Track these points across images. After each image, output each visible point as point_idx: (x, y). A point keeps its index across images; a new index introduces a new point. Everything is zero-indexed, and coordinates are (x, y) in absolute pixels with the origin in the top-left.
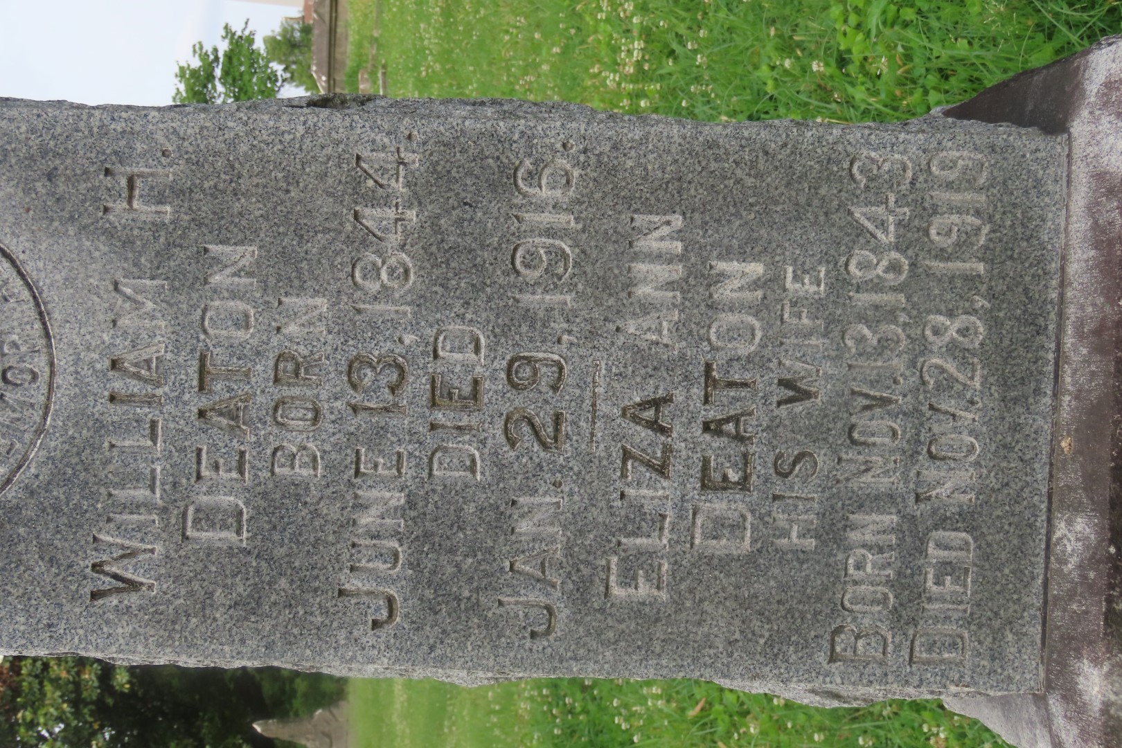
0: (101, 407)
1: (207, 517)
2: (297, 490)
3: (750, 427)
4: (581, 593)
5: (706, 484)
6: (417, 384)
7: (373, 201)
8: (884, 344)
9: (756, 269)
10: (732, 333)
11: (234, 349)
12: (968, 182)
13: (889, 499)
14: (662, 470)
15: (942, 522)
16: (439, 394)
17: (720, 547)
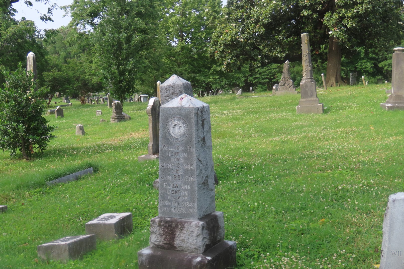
0: (175, 145)
1: (168, 153)
2: (170, 160)
3: (176, 194)
4: (164, 181)
5: (172, 190)
6: (178, 169)
7: (190, 165)
8: (182, 205)
9: (187, 195)
10: (182, 193)
11: (179, 155)
12: (194, 212)
13: (172, 205)
14: (173, 187)
15: (170, 209)
16: (177, 170)
17: (168, 192)
